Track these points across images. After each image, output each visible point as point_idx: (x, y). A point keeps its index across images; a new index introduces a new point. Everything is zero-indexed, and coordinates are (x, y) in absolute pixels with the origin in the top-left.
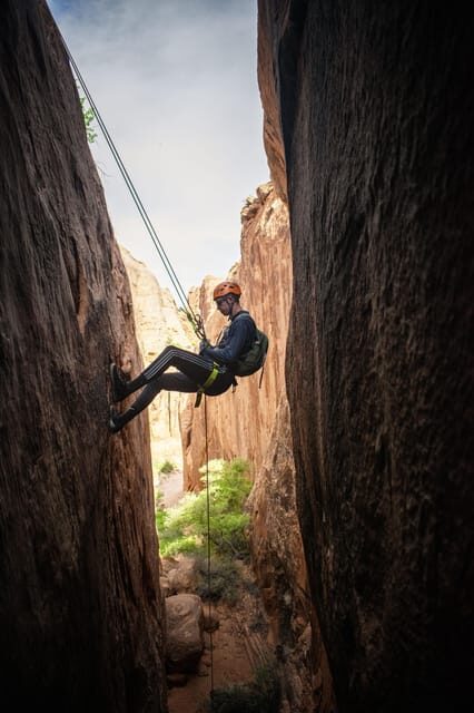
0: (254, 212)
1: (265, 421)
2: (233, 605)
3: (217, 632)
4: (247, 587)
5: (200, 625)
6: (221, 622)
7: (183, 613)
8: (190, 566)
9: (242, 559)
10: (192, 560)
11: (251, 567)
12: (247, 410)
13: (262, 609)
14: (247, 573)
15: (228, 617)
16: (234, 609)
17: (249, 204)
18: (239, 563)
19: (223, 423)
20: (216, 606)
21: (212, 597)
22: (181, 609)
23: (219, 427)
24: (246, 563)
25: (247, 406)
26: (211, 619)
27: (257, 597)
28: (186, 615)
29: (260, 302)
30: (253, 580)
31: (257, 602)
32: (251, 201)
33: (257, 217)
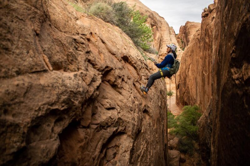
0: (207, 15)
1: (207, 93)
2: (191, 155)
3: (185, 163)
4: (196, 150)
5: (179, 161)
6: (186, 160)
7: (174, 157)
8: (177, 141)
9: (195, 140)
10: (178, 139)
11: (198, 143)
12: (200, 86)
13: (201, 158)
14: (196, 146)
15: (189, 159)
16: (191, 157)
17: (205, 11)
18: (194, 142)
19: (191, 86)
20: (185, 155)
21: (184, 152)
22: (174, 155)
23: (190, 87)
24: (196, 142)
25: (200, 85)
26: (183, 159)
27: (199, 154)
28: (175, 158)
29: (207, 50)
30: (198, 148)
31: (199, 156)
32: (206, 10)
33: (208, 17)
